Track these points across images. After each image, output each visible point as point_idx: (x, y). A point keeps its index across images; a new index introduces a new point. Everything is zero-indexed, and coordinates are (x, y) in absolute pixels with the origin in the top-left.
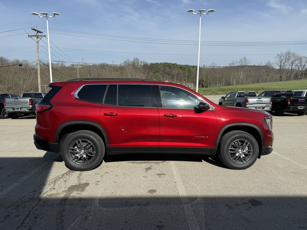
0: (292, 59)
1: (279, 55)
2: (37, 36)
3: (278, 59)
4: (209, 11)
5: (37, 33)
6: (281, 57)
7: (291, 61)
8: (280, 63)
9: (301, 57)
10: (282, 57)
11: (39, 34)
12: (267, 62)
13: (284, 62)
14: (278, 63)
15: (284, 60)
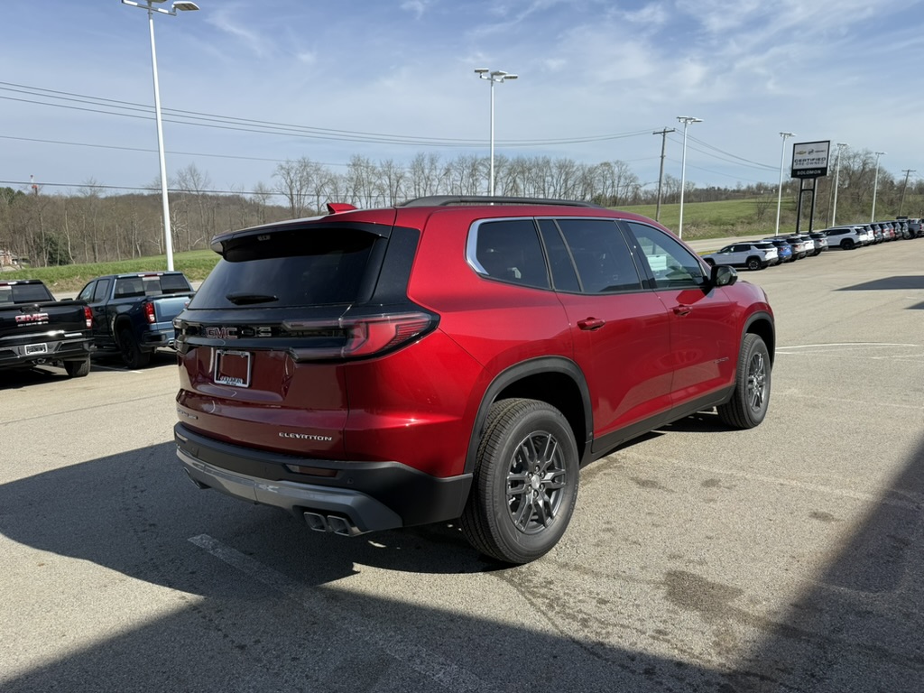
0: (316, 181)
1: (282, 168)
3: (283, 180)
4: (177, 6)
6: (288, 173)
7: (314, 185)
8: (288, 188)
9: (335, 178)
10: (292, 175)
12: (257, 185)
13: (299, 187)
14: (283, 190)
15: (298, 183)
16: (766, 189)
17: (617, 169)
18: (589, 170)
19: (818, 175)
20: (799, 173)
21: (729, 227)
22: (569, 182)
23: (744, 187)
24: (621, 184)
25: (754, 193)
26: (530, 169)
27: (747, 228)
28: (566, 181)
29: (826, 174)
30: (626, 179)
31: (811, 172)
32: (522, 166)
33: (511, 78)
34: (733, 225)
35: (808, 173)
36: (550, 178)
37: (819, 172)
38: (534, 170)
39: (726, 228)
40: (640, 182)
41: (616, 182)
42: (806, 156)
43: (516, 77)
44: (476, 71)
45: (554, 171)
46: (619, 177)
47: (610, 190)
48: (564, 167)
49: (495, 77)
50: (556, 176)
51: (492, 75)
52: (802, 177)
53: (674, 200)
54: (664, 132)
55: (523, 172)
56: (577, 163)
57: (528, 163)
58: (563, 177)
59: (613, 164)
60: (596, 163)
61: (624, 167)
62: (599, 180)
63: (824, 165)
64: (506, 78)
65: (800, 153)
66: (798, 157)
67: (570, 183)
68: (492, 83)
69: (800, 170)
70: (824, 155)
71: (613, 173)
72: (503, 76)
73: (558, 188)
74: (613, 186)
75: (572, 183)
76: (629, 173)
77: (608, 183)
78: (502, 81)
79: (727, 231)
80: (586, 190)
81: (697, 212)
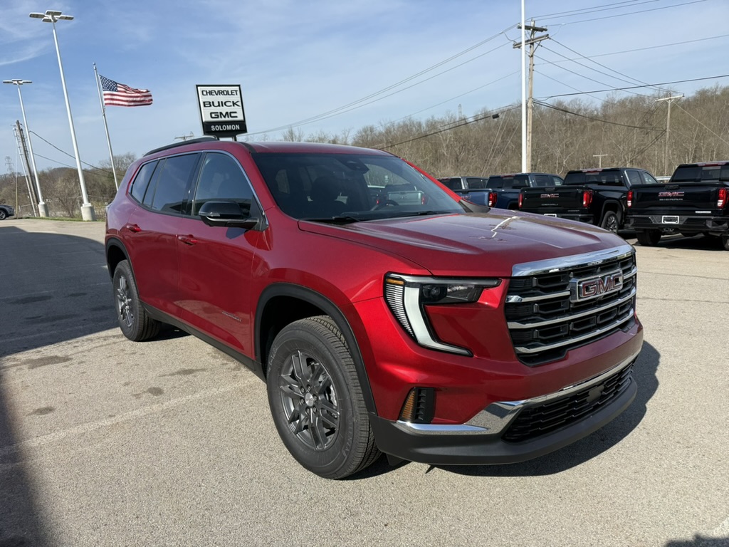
2: (532, 42)
5: (532, 33)
11: (538, 34)
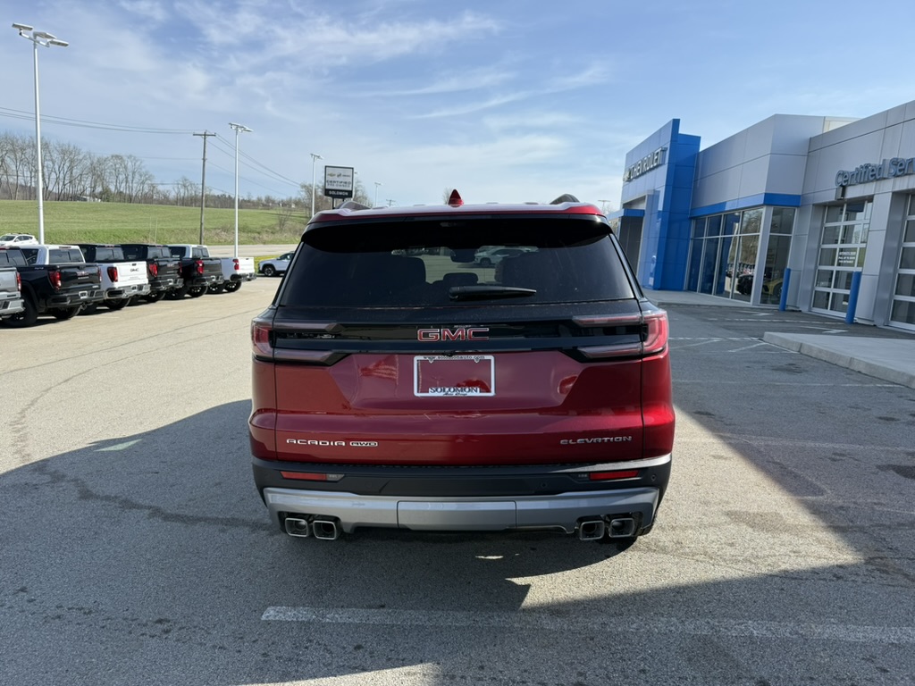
16: (273, 202)
17: (130, 164)
18: (98, 161)
19: (346, 197)
20: (330, 193)
21: (256, 235)
22: (74, 171)
23: (254, 198)
24: (136, 180)
25: (264, 205)
26: (22, 149)
27: (271, 237)
28: (71, 169)
29: (351, 197)
30: (141, 176)
31: (341, 193)
32: (13, 144)
33: (59, 44)
34: (259, 233)
35: (338, 193)
36: (50, 163)
37: (347, 194)
38: (28, 150)
39: (253, 235)
40: (156, 181)
41: (130, 178)
42: (335, 178)
43: (66, 45)
44: (14, 26)
45: (55, 155)
46: (134, 173)
47: (123, 185)
48: (68, 154)
49: (38, 38)
50: (58, 161)
51: (35, 35)
52: (334, 197)
53: (192, 203)
54: (205, 135)
55: (14, 151)
56: (84, 150)
57: (20, 142)
58: (67, 164)
59: (125, 158)
60: (107, 154)
61: (138, 163)
62: (110, 173)
63: (350, 189)
64: (52, 42)
65: (331, 175)
66: (329, 178)
67: (76, 172)
68: (35, 45)
69: (332, 190)
70: (349, 180)
71: (126, 167)
72: (49, 40)
73: (62, 176)
74: (127, 182)
75: (79, 172)
76: (144, 170)
77: (121, 177)
78: (47, 45)
79: (254, 238)
80: (96, 182)
81: (222, 218)
